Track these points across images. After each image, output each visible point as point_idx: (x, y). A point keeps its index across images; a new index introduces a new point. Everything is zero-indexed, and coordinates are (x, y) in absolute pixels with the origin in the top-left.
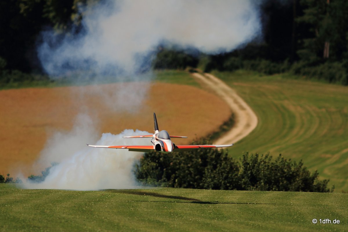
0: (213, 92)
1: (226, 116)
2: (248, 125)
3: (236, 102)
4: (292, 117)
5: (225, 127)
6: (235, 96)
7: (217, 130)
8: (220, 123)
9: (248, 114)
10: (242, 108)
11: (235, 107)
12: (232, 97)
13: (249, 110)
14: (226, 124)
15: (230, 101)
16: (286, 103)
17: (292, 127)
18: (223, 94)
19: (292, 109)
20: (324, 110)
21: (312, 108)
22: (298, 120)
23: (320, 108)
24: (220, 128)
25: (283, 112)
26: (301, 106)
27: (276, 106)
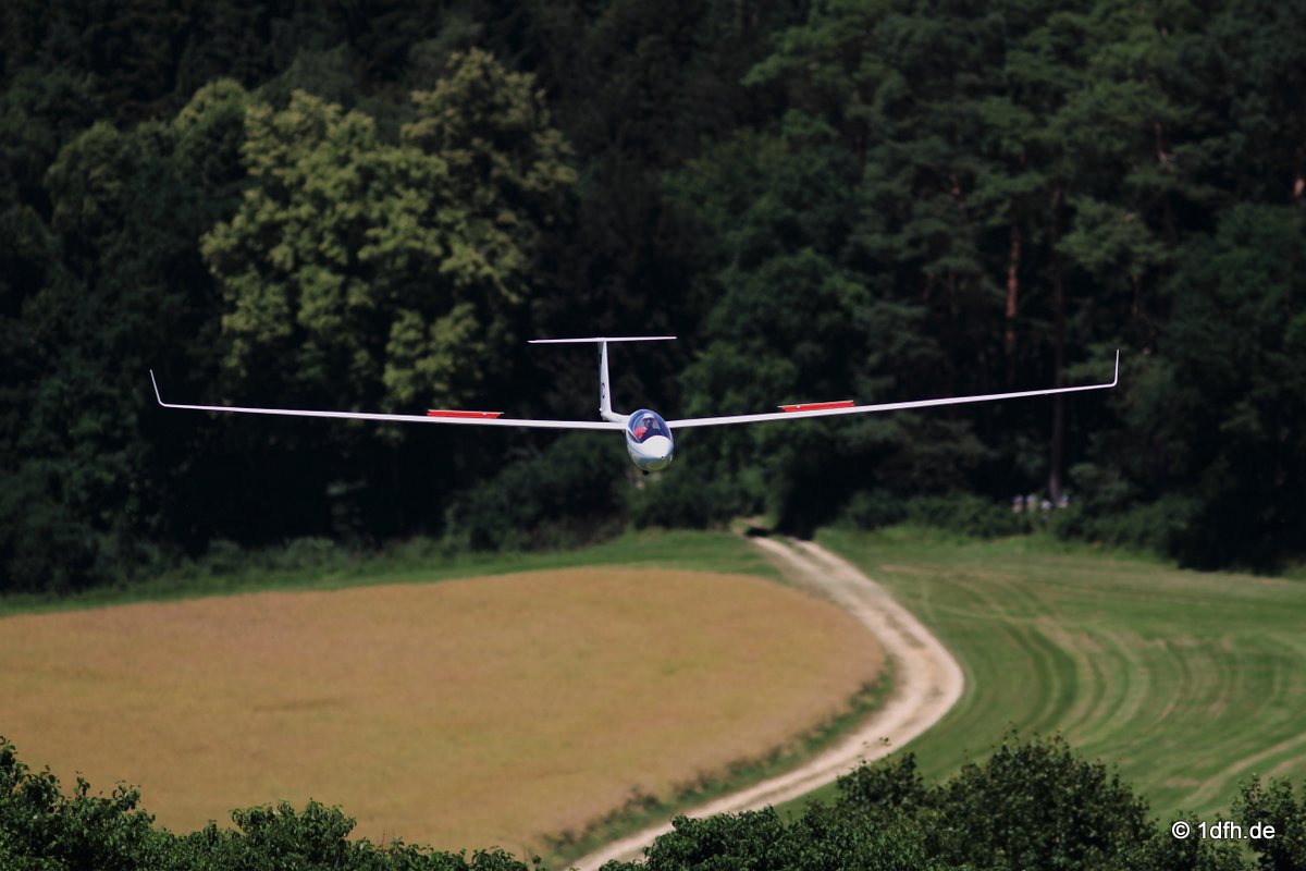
0: (823, 594)
1: (869, 672)
2: (936, 693)
3: (893, 623)
4: (1066, 664)
5: (868, 700)
6: (890, 605)
7: (843, 709)
8: (854, 688)
9: (932, 660)
10: (915, 643)
11: (890, 637)
12: (881, 609)
13: (935, 647)
14: (867, 689)
15: (873, 620)
16: (1045, 625)
17: (1068, 698)
18: (854, 600)
19: (1064, 641)
20: (1161, 643)
21: (1125, 640)
22: (1085, 675)
23: (1149, 636)
24: (853, 701)
25: (1040, 649)
26: (1091, 635)
27: (1014, 632)
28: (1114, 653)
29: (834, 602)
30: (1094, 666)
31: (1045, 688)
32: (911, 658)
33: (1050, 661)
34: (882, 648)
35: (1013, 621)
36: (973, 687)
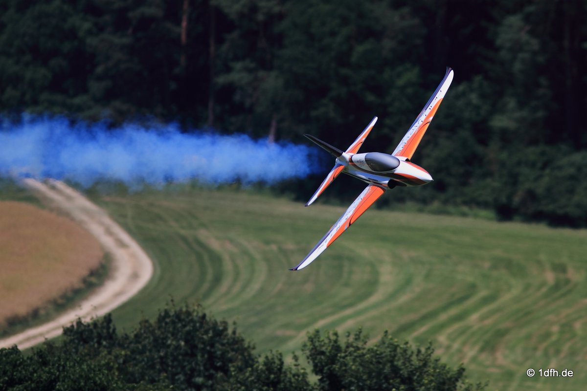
0: (66, 214)
1: (94, 263)
2: (135, 276)
3: (109, 232)
4: (216, 259)
5: (93, 280)
6: (107, 221)
7: (78, 284)
8: (84, 272)
9: (133, 256)
10: (122, 244)
11: (108, 242)
12: (101, 224)
13: (135, 247)
14: (92, 273)
15: (97, 230)
16: (203, 235)
17: (217, 279)
18: (84, 217)
19: (215, 245)
20: (274, 247)
21: (252, 245)
22: (228, 266)
23: (267, 242)
24: (84, 281)
25: (200, 250)
26: (231, 241)
27: (184, 239)
28: (245, 252)
29: (73, 219)
30: (233, 260)
31: (203, 273)
32: (120, 254)
33: (206, 257)
34: (102, 247)
35: (183, 232)
36: (159, 272)
